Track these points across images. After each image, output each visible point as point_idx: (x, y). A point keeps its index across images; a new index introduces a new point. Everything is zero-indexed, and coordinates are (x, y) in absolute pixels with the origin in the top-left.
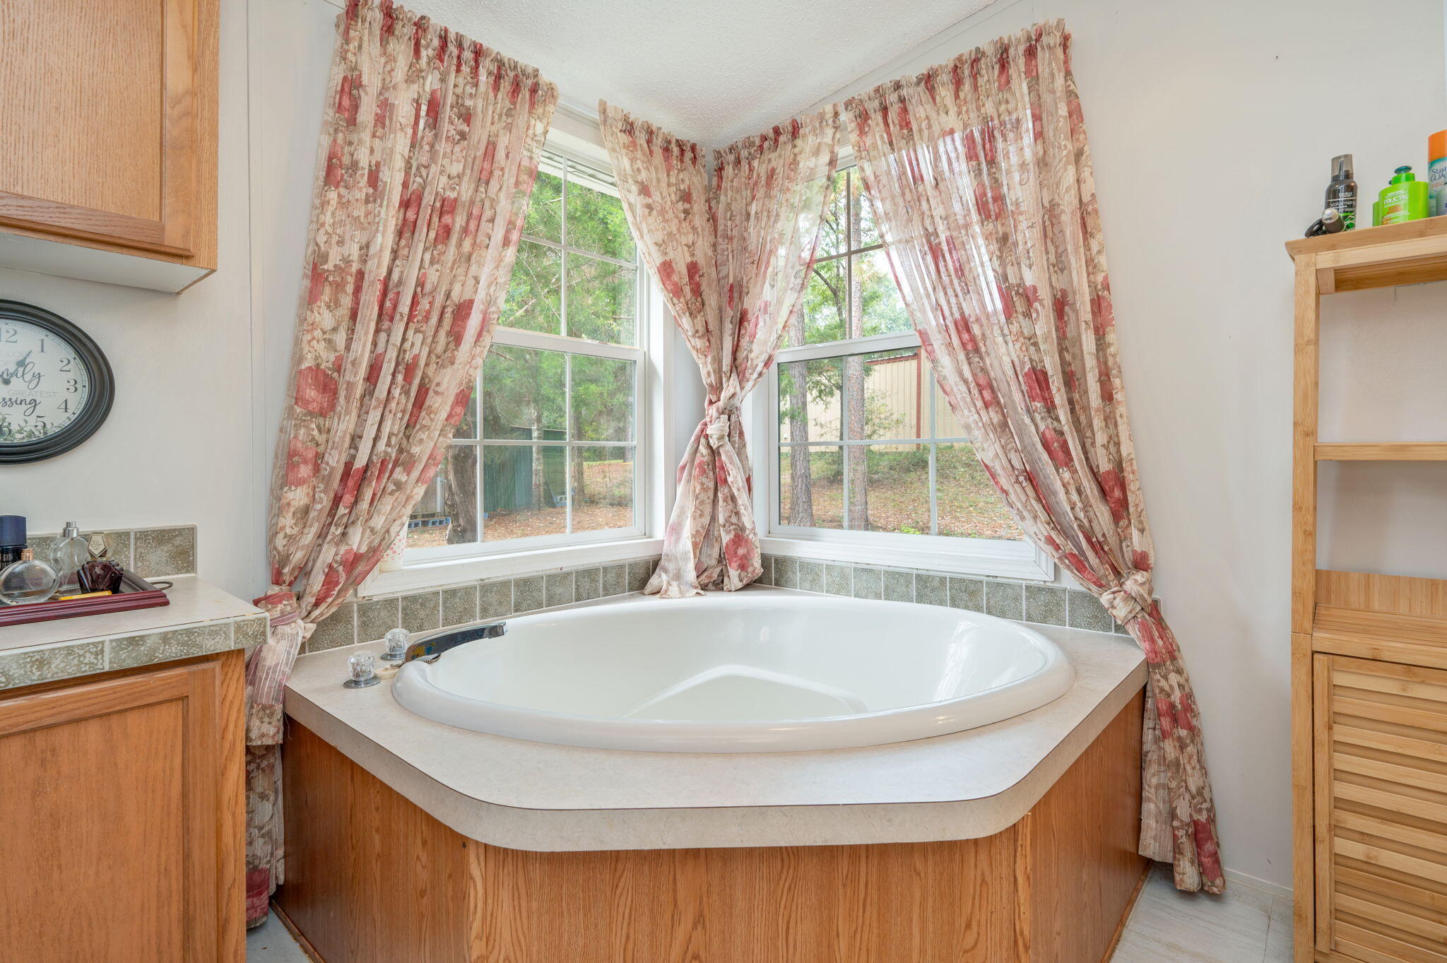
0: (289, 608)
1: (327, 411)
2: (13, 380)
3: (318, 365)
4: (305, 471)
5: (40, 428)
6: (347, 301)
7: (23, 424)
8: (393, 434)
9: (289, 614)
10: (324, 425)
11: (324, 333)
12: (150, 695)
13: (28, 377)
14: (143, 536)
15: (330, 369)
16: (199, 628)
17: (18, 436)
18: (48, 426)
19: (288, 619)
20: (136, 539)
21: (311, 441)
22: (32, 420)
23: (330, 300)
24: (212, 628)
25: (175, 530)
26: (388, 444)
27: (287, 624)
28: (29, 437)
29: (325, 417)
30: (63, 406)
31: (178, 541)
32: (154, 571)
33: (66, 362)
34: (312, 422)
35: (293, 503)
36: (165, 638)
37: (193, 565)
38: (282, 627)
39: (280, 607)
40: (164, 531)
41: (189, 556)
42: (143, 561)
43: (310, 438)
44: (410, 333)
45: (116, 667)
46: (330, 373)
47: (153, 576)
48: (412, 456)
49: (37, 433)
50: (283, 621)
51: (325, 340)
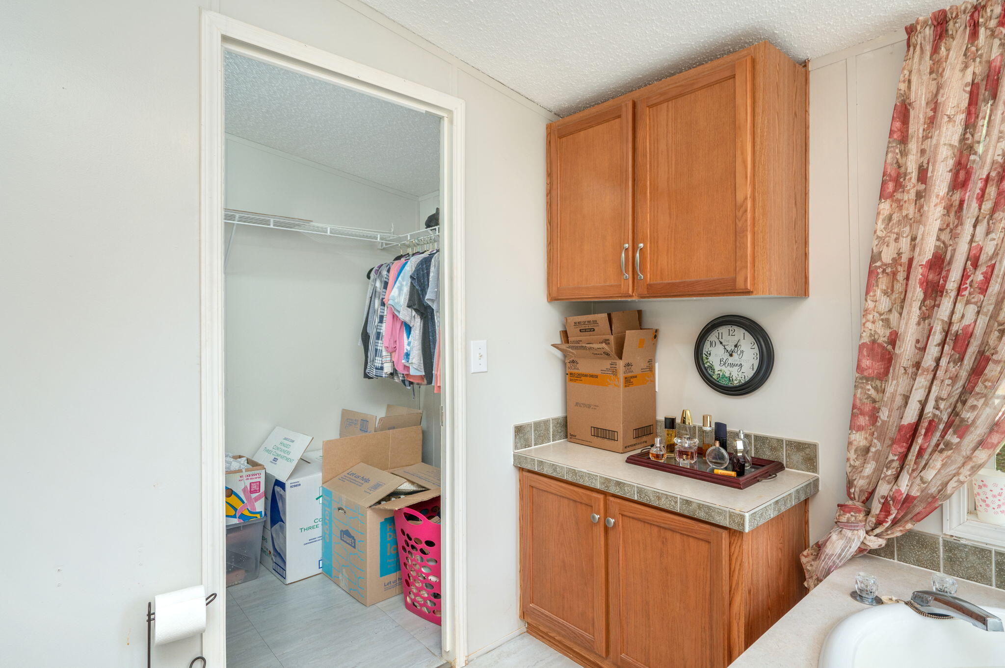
0: (853, 519)
1: (884, 375)
2: (734, 354)
3: (874, 342)
4: (863, 421)
5: (743, 378)
6: (899, 287)
7: (737, 376)
8: (942, 399)
9: (852, 523)
10: (881, 386)
11: (881, 315)
12: (696, 533)
13: (739, 352)
14: (790, 443)
15: (886, 343)
16: (713, 507)
17: (735, 382)
18: (746, 377)
19: (851, 526)
20: (786, 445)
21: (867, 398)
22: (740, 373)
23: (888, 288)
24: (718, 510)
25: (806, 444)
26: (937, 407)
27: (851, 530)
28: (739, 383)
29: (882, 381)
30: (752, 367)
31: (807, 451)
32: (795, 466)
33: (753, 344)
34: (868, 384)
35: (855, 443)
36: (700, 506)
37: (816, 468)
38: (846, 530)
39: (848, 515)
40: (800, 443)
41: (814, 462)
42: (790, 458)
43: (866, 396)
44: (959, 306)
45: (682, 512)
46: (886, 345)
47: (795, 469)
48: (962, 420)
49: (742, 381)
50: (847, 526)
51: (882, 320)
